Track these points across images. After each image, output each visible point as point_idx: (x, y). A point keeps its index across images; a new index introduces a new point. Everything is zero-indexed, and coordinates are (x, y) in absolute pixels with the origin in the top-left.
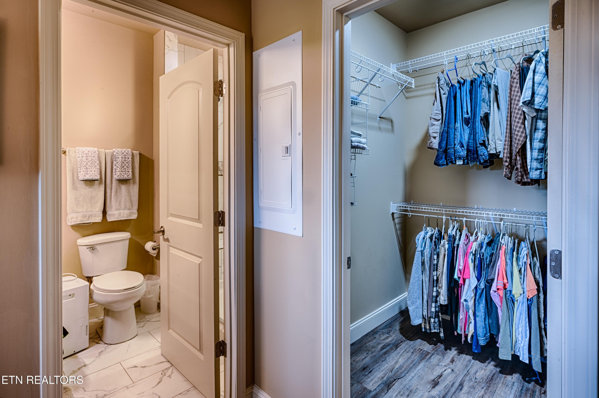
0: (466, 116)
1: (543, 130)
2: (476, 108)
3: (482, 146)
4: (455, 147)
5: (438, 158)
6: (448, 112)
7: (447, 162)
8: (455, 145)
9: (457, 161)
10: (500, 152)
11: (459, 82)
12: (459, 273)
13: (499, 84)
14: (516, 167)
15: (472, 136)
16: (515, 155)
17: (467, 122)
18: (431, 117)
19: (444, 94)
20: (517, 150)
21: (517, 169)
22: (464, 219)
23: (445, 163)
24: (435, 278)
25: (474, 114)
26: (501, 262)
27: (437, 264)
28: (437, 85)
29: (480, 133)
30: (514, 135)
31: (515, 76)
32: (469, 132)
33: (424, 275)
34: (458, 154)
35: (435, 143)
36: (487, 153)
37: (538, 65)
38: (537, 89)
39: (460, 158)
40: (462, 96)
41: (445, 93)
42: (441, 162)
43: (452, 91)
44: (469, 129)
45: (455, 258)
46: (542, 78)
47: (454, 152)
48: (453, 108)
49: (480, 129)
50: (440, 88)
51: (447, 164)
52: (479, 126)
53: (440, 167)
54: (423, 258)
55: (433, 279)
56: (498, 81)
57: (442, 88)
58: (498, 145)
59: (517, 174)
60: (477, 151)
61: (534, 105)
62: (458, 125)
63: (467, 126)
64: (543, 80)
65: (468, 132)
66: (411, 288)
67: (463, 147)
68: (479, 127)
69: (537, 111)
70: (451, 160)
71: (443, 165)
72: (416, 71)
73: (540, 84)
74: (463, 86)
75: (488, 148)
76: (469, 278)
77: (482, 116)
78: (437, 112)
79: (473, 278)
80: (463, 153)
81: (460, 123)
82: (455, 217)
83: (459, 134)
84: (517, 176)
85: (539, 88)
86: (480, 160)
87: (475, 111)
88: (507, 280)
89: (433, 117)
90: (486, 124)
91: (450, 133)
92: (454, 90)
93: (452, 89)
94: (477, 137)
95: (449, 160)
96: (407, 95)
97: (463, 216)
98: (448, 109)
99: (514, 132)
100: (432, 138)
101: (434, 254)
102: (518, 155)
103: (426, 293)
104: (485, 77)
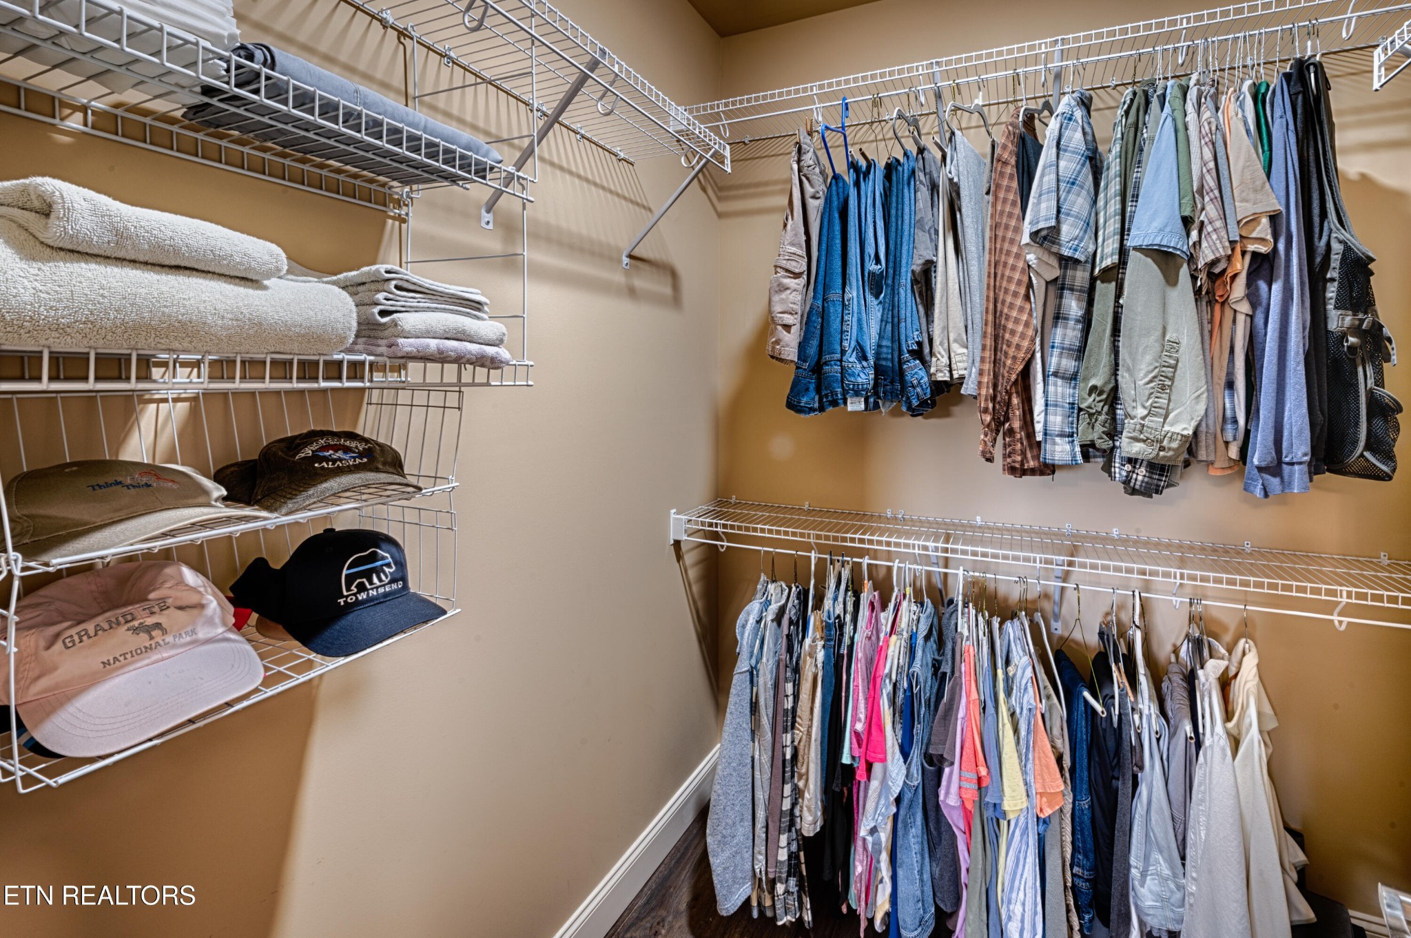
0: (872, 267)
1: (1078, 321)
2: (899, 246)
3: (914, 359)
4: (844, 358)
5: (797, 389)
6: (824, 253)
7: (820, 401)
8: (843, 352)
9: (849, 401)
10: (962, 378)
11: (853, 166)
12: (855, 745)
13: (961, 178)
14: (1007, 425)
15: (889, 327)
16: (1007, 392)
17: (875, 284)
18: (778, 264)
19: (814, 197)
20: (1013, 377)
21: (1011, 432)
22: (866, 561)
23: (816, 405)
24: (788, 756)
25: (895, 263)
26: (967, 708)
27: (794, 709)
28: (795, 167)
29: (909, 320)
30: (1004, 330)
31: (1006, 156)
32: (882, 316)
33: (757, 743)
34: (852, 379)
35: (787, 345)
36: (926, 379)
37: (1066, 128)
38: (1065, 200)
39: (857, 393)
40: (863, 210)
41: (818, 195)
42: (804, 400)
43: (834, 193)
44: (880, 306)
45: (843, 694)
46: (1079, 166)
47: (842, 373)
48: (838, 242)
49: (909, 308)
50: (804, 179)
51: (822, 409)
52: (909, 300)
53: (802, 416)
54: (755, 689)
55: (784, 755)
56: (961, 169)
57: (808, 179)
58: (958, 358)
59: (1010, 446)
60: (902, 373)
61: (1060, 245)
62: (853, 293)
63: (877, 297)
64: (1080, 172)
65: (879, 315)
66: (719, 796)
67: (865, 358)
68: (909, 304)
69: (1067, 262)
70: (832, 396)
71: (812, 410)
72: (744, 142)
73: (1073, 184)
74: (864, 180)
75: (930, 366)
76: (883, 760)
77: (917, 269)
78: (793, 249)
79: (895, 761)
80: (865, 377)
81: (858, 288)
82: (843, 556)
83: (855, 319)
84: (1010, 453)
85: (1071, 197)
86: (908, 398)
87: (898, 254)
88: (988, 767)
89: (784, 263)
90: (927, 296)
91: (829, 317)
92: (841, 190)
93: (834, 188)
94: (903, 331)
95: (826, 396)
96: (721, 207)
97: (861, 553)
98: (824, 246)
99: (1003, 322)
100: (779, 328)
101: (786, 680)
102: (1013, 390)
103: (762, 801)
104: (923, 159)
